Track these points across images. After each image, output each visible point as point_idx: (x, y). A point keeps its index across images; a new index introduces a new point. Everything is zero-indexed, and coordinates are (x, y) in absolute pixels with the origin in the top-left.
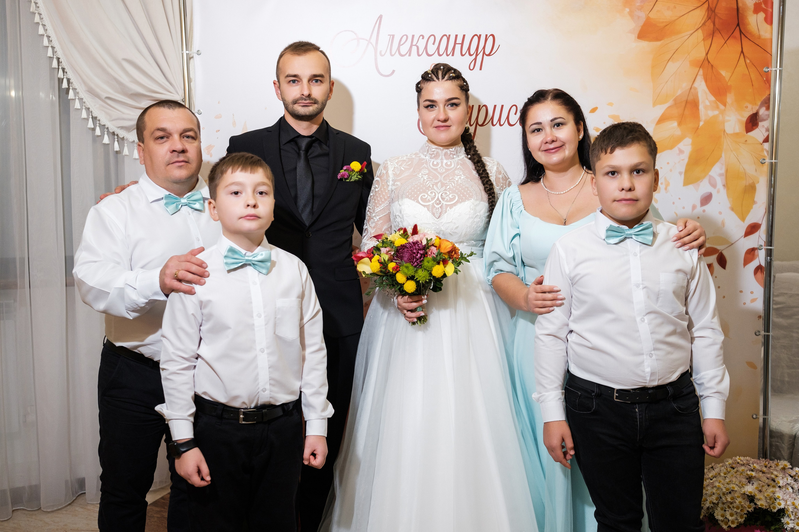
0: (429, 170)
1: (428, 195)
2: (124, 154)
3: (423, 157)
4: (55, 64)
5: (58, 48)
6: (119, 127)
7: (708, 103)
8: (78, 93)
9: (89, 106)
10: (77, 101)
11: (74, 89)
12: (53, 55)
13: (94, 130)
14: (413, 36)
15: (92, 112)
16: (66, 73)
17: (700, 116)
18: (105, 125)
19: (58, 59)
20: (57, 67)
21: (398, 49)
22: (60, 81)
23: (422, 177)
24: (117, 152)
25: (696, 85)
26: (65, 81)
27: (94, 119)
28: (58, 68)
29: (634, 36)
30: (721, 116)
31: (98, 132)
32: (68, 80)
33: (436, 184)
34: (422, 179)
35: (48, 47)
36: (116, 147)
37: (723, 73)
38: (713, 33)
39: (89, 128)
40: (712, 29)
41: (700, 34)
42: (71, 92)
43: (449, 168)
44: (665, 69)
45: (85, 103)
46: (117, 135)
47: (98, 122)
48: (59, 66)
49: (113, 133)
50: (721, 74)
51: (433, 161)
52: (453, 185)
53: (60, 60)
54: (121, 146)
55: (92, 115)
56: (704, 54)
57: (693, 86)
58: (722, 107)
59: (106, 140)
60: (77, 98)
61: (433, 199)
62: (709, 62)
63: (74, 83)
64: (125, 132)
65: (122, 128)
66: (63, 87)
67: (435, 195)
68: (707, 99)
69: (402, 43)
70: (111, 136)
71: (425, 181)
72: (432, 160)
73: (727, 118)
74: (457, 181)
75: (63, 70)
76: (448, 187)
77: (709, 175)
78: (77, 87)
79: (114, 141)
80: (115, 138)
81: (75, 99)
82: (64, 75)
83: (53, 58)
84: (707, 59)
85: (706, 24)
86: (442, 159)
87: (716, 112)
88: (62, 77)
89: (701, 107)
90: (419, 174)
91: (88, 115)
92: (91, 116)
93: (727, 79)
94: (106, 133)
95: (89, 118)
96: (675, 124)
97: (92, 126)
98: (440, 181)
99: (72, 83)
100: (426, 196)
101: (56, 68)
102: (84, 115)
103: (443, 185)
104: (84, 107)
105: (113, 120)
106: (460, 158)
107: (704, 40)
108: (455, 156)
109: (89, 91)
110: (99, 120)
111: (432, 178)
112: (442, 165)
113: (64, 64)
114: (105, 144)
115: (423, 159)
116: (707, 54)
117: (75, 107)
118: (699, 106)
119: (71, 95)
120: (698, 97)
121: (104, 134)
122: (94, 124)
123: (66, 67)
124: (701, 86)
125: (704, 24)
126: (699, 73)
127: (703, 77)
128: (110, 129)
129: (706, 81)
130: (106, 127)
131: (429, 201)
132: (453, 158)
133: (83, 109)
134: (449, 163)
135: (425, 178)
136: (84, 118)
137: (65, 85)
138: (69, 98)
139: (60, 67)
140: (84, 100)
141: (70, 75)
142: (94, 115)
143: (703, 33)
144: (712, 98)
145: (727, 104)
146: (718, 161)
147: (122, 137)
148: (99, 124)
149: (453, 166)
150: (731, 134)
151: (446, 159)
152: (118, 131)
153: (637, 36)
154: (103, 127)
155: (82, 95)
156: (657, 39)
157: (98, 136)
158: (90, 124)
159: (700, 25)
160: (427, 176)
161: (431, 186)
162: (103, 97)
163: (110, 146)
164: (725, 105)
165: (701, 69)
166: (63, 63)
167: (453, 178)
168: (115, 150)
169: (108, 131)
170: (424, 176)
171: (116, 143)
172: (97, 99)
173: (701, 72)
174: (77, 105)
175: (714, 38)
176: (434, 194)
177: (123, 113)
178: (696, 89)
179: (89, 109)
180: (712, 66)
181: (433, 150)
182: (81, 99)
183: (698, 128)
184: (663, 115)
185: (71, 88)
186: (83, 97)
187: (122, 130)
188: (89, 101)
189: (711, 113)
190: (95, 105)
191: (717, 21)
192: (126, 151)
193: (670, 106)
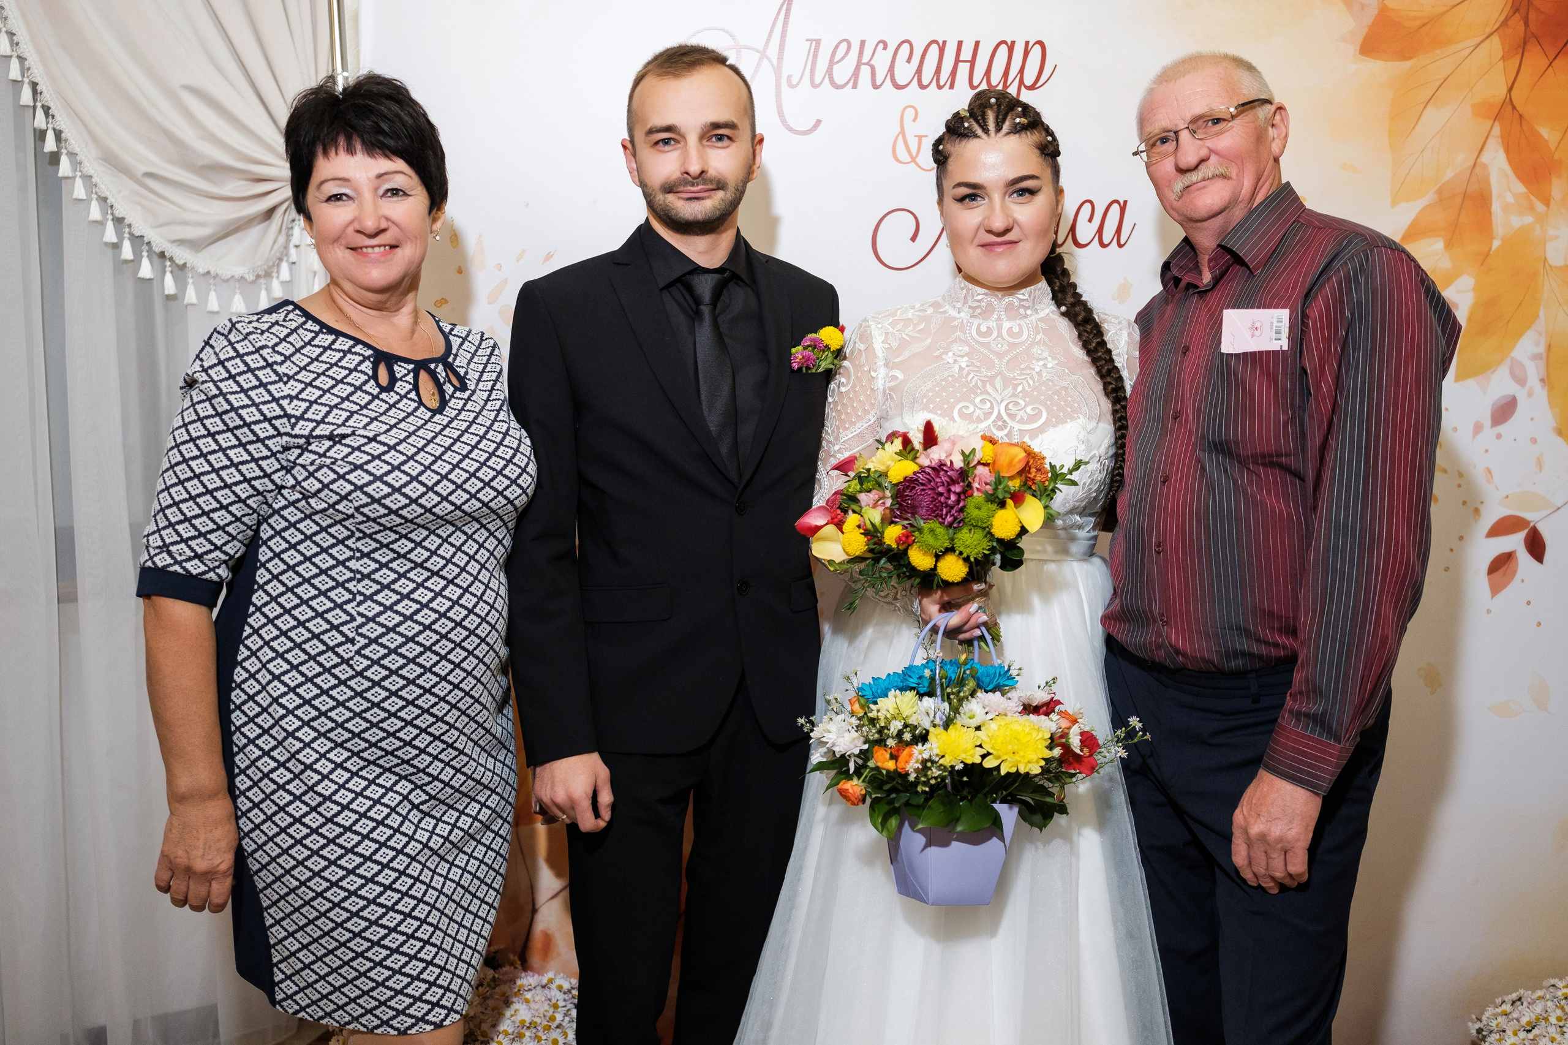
0: (970, 346)
1: (975, 406)
2: (186, 302)
3: (953, 313)
4: (26, 96)
5: (32, 60)
6: (175, 241)
7: (1510, 199)
8: (80, 163)
9: (106, 194)
10: (79, 182)
11: (72, 155)
12: (23, 76)
13: (116, 246)
14: (863, 43)
15: (112, 207)
16: (53, 117)
17: (1494, 226)
18: (142, 237)
19: (34, 85)
20: (32, 104)
21: (830, 72)
22: (41, 135)
23: (955, 361)
24: (169, 298)
25: (1485, 158)
26: (50, 137)
27: (119, 221)
28: (34, 108)
29: (1352, 49)
30: (1538, 226)
31: (127, 252)
32: (58, 134)
33: (991, 379)
34: (956, 368)
35: (11, 57)
36: (170, 285)
37: (1544, 132)
38: (1525, 44)
39: (106, 244)
40: (1522, 35)
41: (1495, 46)
42: (65, 163)
43: (1017, 341)
44: (1420, 123)
45: (96, 185)
46: (171, 259)
47: (127, 230)
48: (35, 100)
49: (162, 255)
50: (1540, 136)
51: (979, 325)
52: (1031, 383)
53: (39, 88)
54: (181, 284)
55: (112, 214)
56: (1503, 91)
57: (1479, 161)
58: (1540, 207)
59: (146, 270)
60: (79, 174)
61: (988, 415)
62: (1514, 108)
63: (72, 141)
64: (188, 251)
65: (181, 242)
66: (46, 150)
67: (992, 407)
68: (1510, 190)
69: (837, 58)
70: (156, 259)
71: (965, 372)
72: (976, 322)
73: (1552, 232)
74: (1039, 373)
75: (46, 110)
76: (1020, 388)
77: (1512, 358)
78: (77, 150)
79: (164, 273)
80: (165, 266)
81: (74, 178)
82: (47, 123)
83: (22, 82)
84: (1509, 102)
85: (1509, 23)
86: (999, 319)
87: (1528, 219)
88: (44, 127)
89: (1496, 207)
90: (946, 353)
91: (104, 213)
92: (110, 217)
93: (1553, 147)
94: (145, 254)
95: (107, 220)
96: (1439, 245)
97: (115, 240)
98: (1000, 373)
99: (66, 140)
100: (972, 409)
101: (28, 106)
102: (95, 213)
103: (1007, 382)
104: (94, 196)
105: (160, 226)
106: (1042, 314)
107: (1503, 58)
108: (1029, 312)
109: (105, 160)
110: (130, 226)
111: (978, 364)
112: (1000, 334)
113: (48, 97)
114: (143, 279)
115: (955, 319)
116: (1510, 90)
117: (74, 196)
118: (1491, 205)
119: (65, 167)
120: (1489, 184)
121: (142, 257)
122: (119, 234)
123: (51, 105)
124: (1496, 160)
125: (1505, 23)
126: (1492, 133)
127: (1500, 140)
128: (153, 244)
129: (1507, 150)
130: (146, 240)
131: (979, 420)
132: (1026, 316)
133: (91, 199)
134: (1016, 330)
135: (964, 365)
136: (96, 222)
137: (50, 145)
138: (60, 174)
139: (39, 104)
140: (94, 180)
141: (62, 121)
142: (118, 214)
143: (1503, 44)
144: (1520, 188)
145: (1552, 201)
146: (1529, 327)
147: (181, 262)
148: (130, 233)
149: (1025, 336)
150: (1561, 268)
151: (1010, 319)
152: (172, 250)
153: (1358, 47)
154: (138, 241)
155: (89, 168)
156: (1404, 56)
157: (126, 261)
158: (110, 235)
159: (1497, 26)
160: (966, 359)
161: (980, 384)
162: (139, 174)
163: (155, 282)
164: (1547, 204)
165: (1497, 123)
166: (45, 94)
167: (1028, 367)
168: (167, 292)
169: (150, 251)
170: (959, 359)
171: (169, 278)
172: (124, 177)
173: (1497, 130)
174: (79, 191)
175: (1526, 54)
176: (988, 405)
177: (184, 209)
178: (1485, 167)
179: (105, 199)
180: (1521, 116)
181: (979, 297)
182: (87, 178)
183: (1488, 254)
184: (1413, 224)
185: (64, 151)
186: (91, 172)
187: (182, 248)
188: (108, 183)
189: (1517, 221)
190: (119, 192)
191: (1532, 16)
192: (191, 295)
193: (1430, 205)
